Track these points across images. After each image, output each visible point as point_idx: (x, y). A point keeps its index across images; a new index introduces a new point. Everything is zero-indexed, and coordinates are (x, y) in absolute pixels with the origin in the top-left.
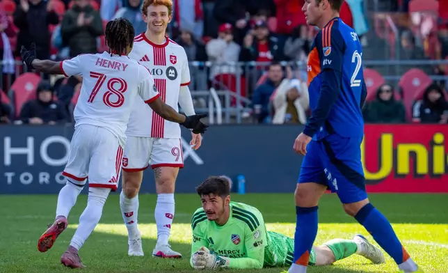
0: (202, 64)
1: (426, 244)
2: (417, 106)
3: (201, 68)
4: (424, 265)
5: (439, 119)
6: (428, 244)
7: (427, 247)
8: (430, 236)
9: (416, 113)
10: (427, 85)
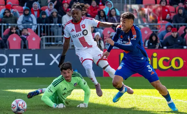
0: (60, 24)
1: (150, 97)
2: (147, 42)
3: (60, 26)
4: (149, 106)
5: (155, 47)
6: (151, 97)
7: (151, 98)
8: (152, 94)
9: (146, 45)
10: (151, 33)
